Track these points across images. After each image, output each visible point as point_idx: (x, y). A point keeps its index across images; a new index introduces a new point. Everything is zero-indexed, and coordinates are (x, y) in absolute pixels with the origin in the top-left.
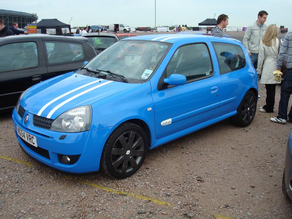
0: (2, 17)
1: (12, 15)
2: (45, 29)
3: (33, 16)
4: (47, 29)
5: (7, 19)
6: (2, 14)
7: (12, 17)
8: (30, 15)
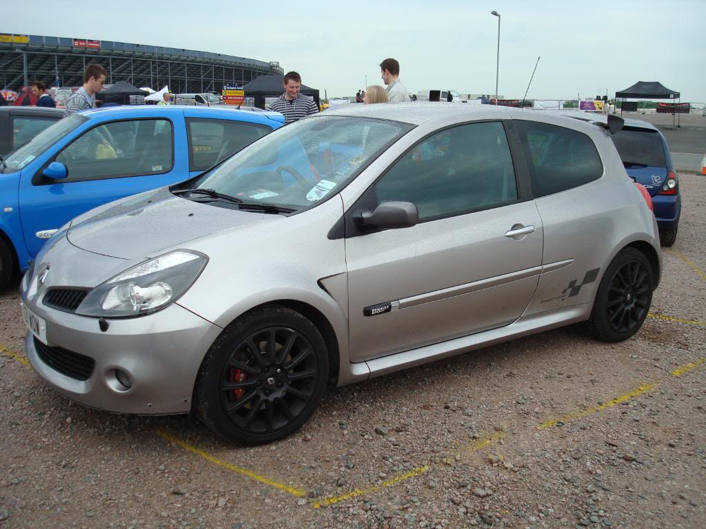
0: (200, 68)
1: (223, 65)
2: (263, 96)
3: (271, 67)
4: (266, 99)
5: (211, 72)
6: (200, 62)
7: (222, 68)
8: (264, 65)
